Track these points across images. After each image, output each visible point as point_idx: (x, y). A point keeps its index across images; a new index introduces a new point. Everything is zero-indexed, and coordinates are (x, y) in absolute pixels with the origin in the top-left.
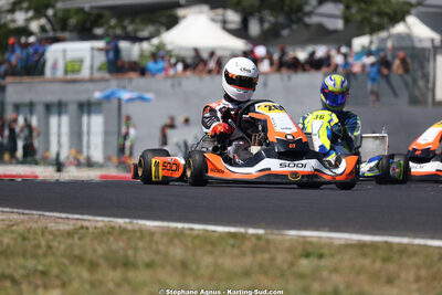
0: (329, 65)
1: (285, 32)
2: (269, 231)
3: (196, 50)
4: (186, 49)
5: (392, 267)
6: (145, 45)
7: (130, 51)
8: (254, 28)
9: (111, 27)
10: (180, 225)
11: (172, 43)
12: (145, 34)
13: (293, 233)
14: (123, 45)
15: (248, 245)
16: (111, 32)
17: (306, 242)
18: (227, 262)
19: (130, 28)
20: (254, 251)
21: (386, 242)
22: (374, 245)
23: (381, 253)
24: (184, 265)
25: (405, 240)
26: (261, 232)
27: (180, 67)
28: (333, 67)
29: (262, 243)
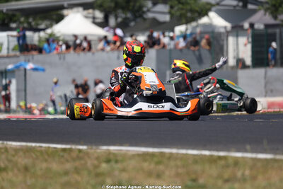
0: (159, 44)
2: (90, 147)
4: (69, 36)
5: (161, 167)
6: (42, 34)
7: (32, 38)
8: (112, 21)
9: (21, 23)
10: (33, 144)
11: (59, 32)
12: (42, 26)
13: (105, 148)
14: (28, 34)
15: (74, 155)
17: (109, 153)
18: (55, 166)
19: (33, 23)
20: (74, 160)
22: (153, 155)
23: (156, 159)
24: (26, 169)
25: (174, 151)
26: (84, 147)
27: (64, 47)
28: (162, 45)
29: (81, 155)
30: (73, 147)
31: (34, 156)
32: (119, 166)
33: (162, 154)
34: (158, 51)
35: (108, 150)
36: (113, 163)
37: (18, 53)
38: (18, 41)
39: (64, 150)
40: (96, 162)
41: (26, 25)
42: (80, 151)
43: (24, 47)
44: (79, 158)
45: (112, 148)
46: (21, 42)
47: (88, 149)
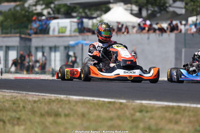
1: (158, 15)
2: (128, 101)
3: (119, 23)
4: (113, 22)
5: (178, 116)
6: (95, 21)
7: (88, 23)
8: (144, 13)
9: (80, 13)
10: (88, 98)
11: (106, 19)
12: (95, 15)
13: (139, 101)
14: (85, 20)
15: (117, 106)
16: (80, 15)
17: (142, 105)
18: (103, 114)
19: (89, 13)
20: (117, 110)
21: (178, 106)
22: (173, 107)
23: (174, 110)
24: (83, 115)
25: (188, 105)
26: (124, 101)
28: (179, 31)
29: (122, 106)
30: (117, 100)
31: (89, 106)
32: (148, 115)
33: (179, 107)
34: (176, 34)
35: (141, 103)
36: (144, 113)
37: (77, 34)
38: (78, 25)
39: (110, 103)
40: (132, 112)
41: (83, 15)
42: (121, 103)
43: (82, 30)
44: (120, 108)
45: (144, 102)
46: (80, 26)
47: (127, 102)
